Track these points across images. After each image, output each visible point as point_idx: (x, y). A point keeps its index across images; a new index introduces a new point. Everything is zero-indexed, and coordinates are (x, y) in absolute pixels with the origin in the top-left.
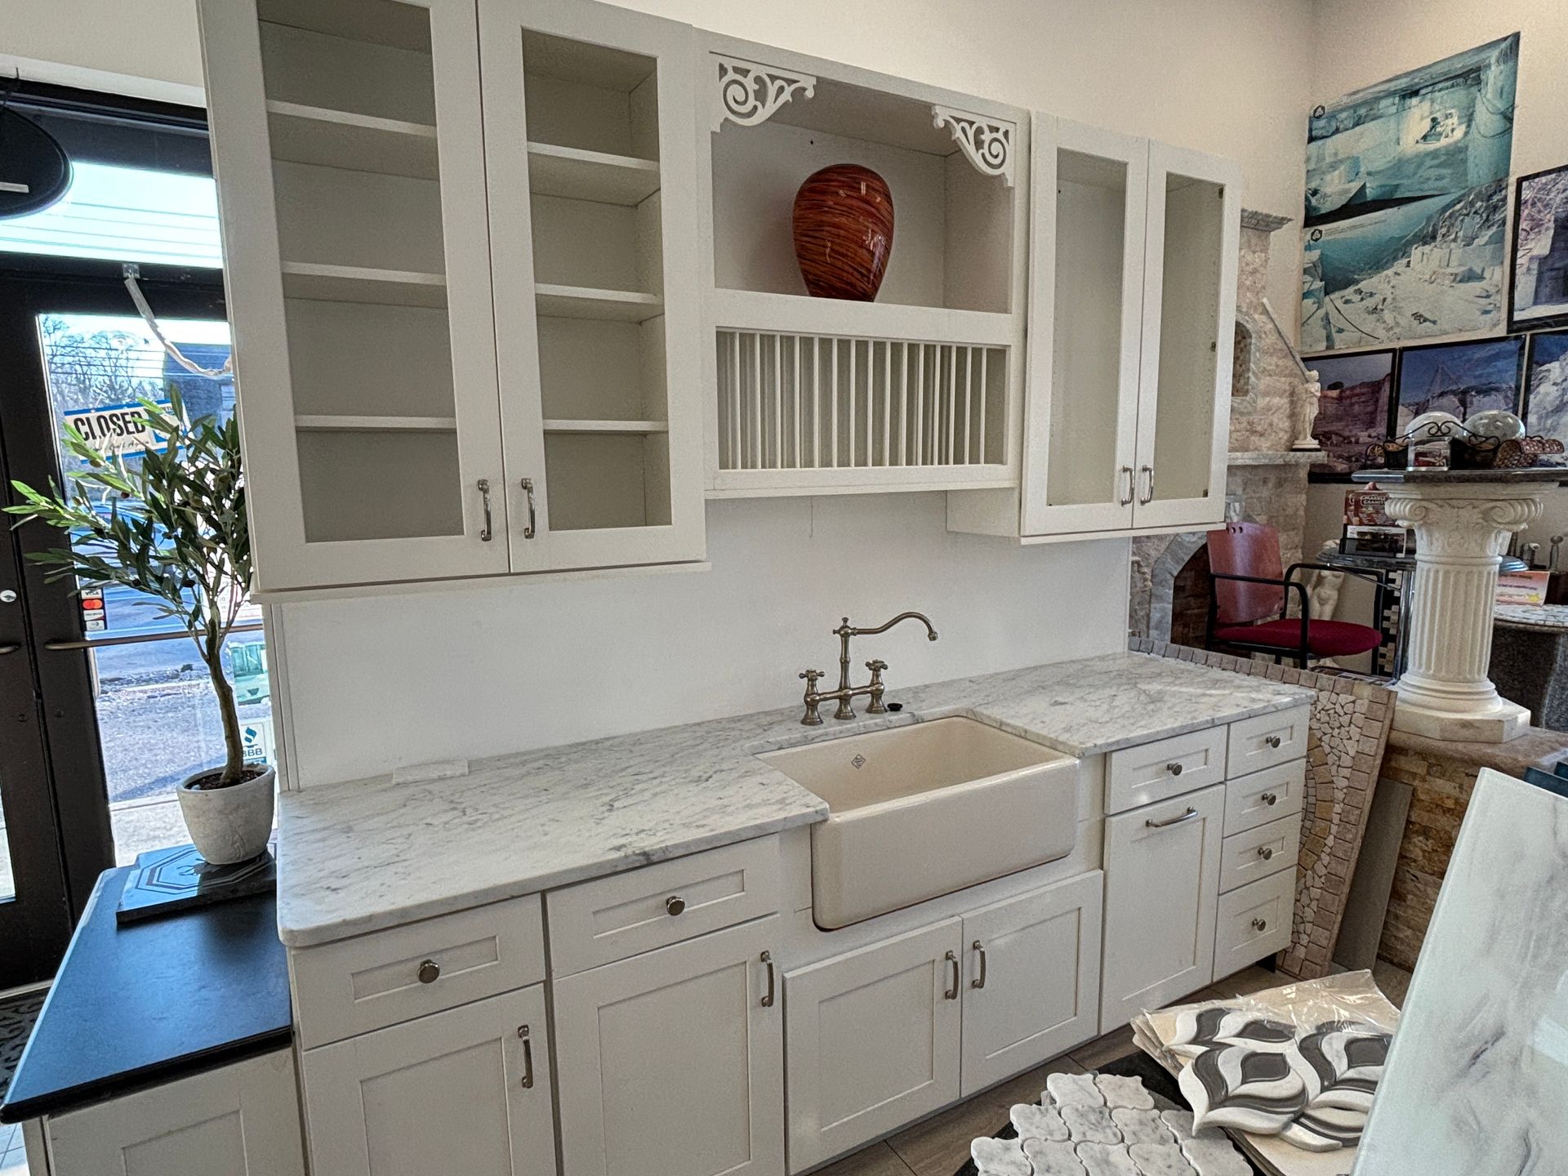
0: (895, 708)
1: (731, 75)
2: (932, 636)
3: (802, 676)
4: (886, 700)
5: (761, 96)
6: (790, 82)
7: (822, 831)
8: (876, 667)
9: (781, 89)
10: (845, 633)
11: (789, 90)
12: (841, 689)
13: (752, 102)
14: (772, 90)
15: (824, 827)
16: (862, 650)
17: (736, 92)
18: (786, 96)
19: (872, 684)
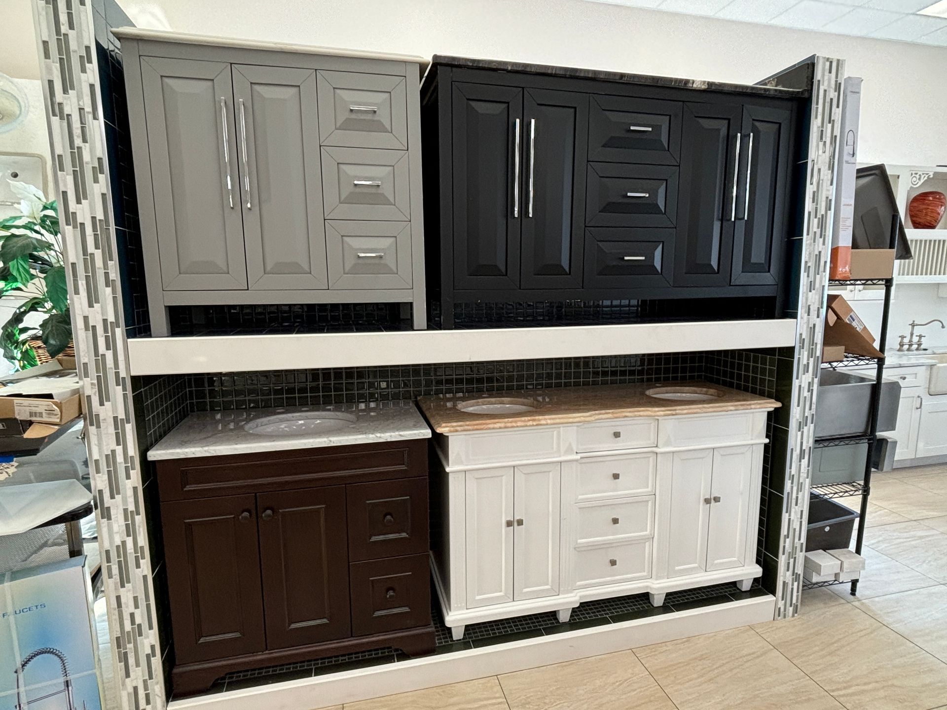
0: (925, 350)
1: (914, 175)
2: (943, 327)
3: (900, 337)
4: (922, 347)
5: (919, 179)
6: (927, 174)
7: (935, 369)
8: (920, 336)
9: (925, 177)
10: (913, 325)
11: (927, 176)
12: (909, 342)
13: (918, 181)
14: (923, 176)
15: (935, 367)
16: (918, 331)
17: (914, 179)
18: (926, 178)
19: (918, 342)
